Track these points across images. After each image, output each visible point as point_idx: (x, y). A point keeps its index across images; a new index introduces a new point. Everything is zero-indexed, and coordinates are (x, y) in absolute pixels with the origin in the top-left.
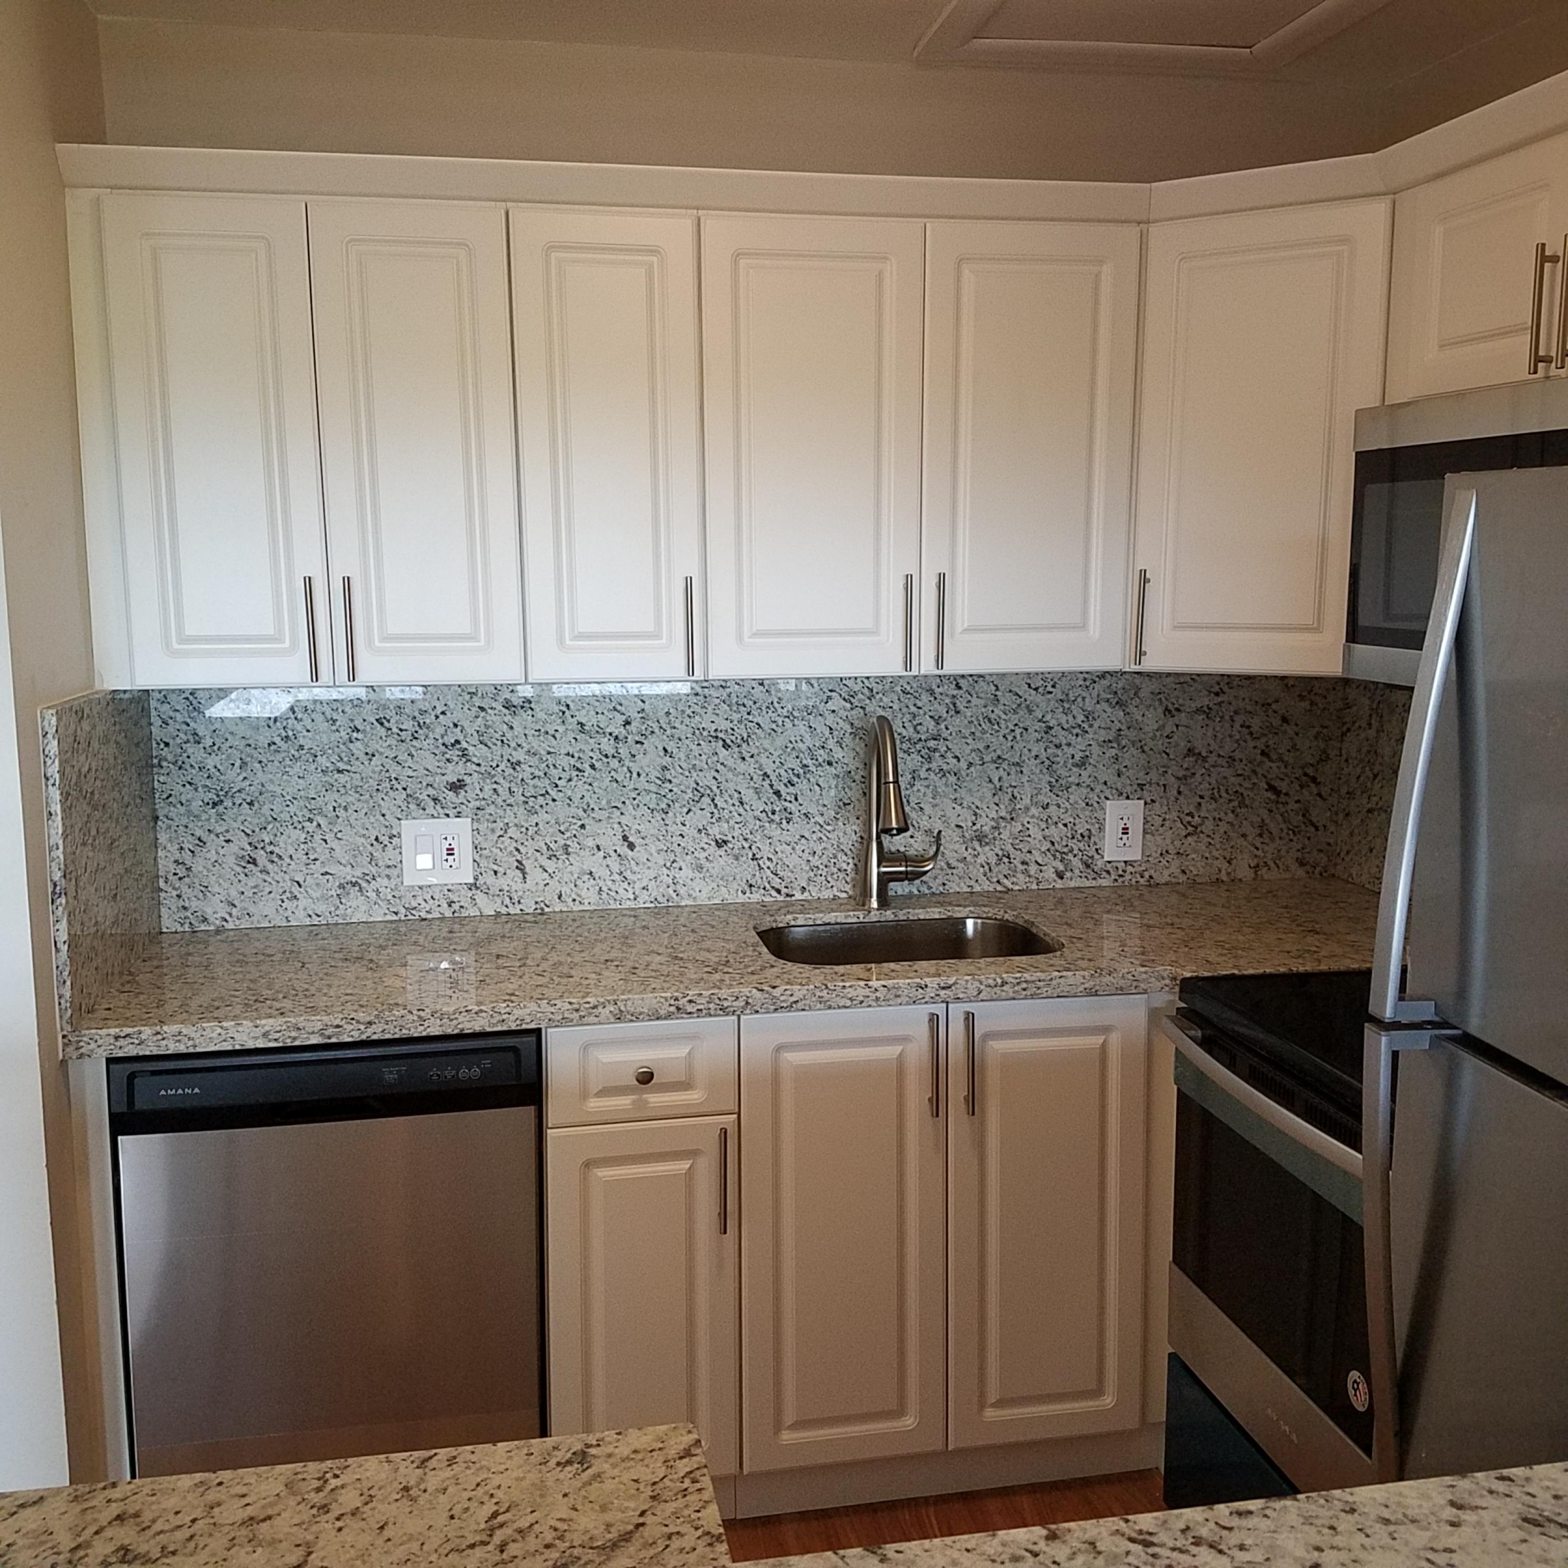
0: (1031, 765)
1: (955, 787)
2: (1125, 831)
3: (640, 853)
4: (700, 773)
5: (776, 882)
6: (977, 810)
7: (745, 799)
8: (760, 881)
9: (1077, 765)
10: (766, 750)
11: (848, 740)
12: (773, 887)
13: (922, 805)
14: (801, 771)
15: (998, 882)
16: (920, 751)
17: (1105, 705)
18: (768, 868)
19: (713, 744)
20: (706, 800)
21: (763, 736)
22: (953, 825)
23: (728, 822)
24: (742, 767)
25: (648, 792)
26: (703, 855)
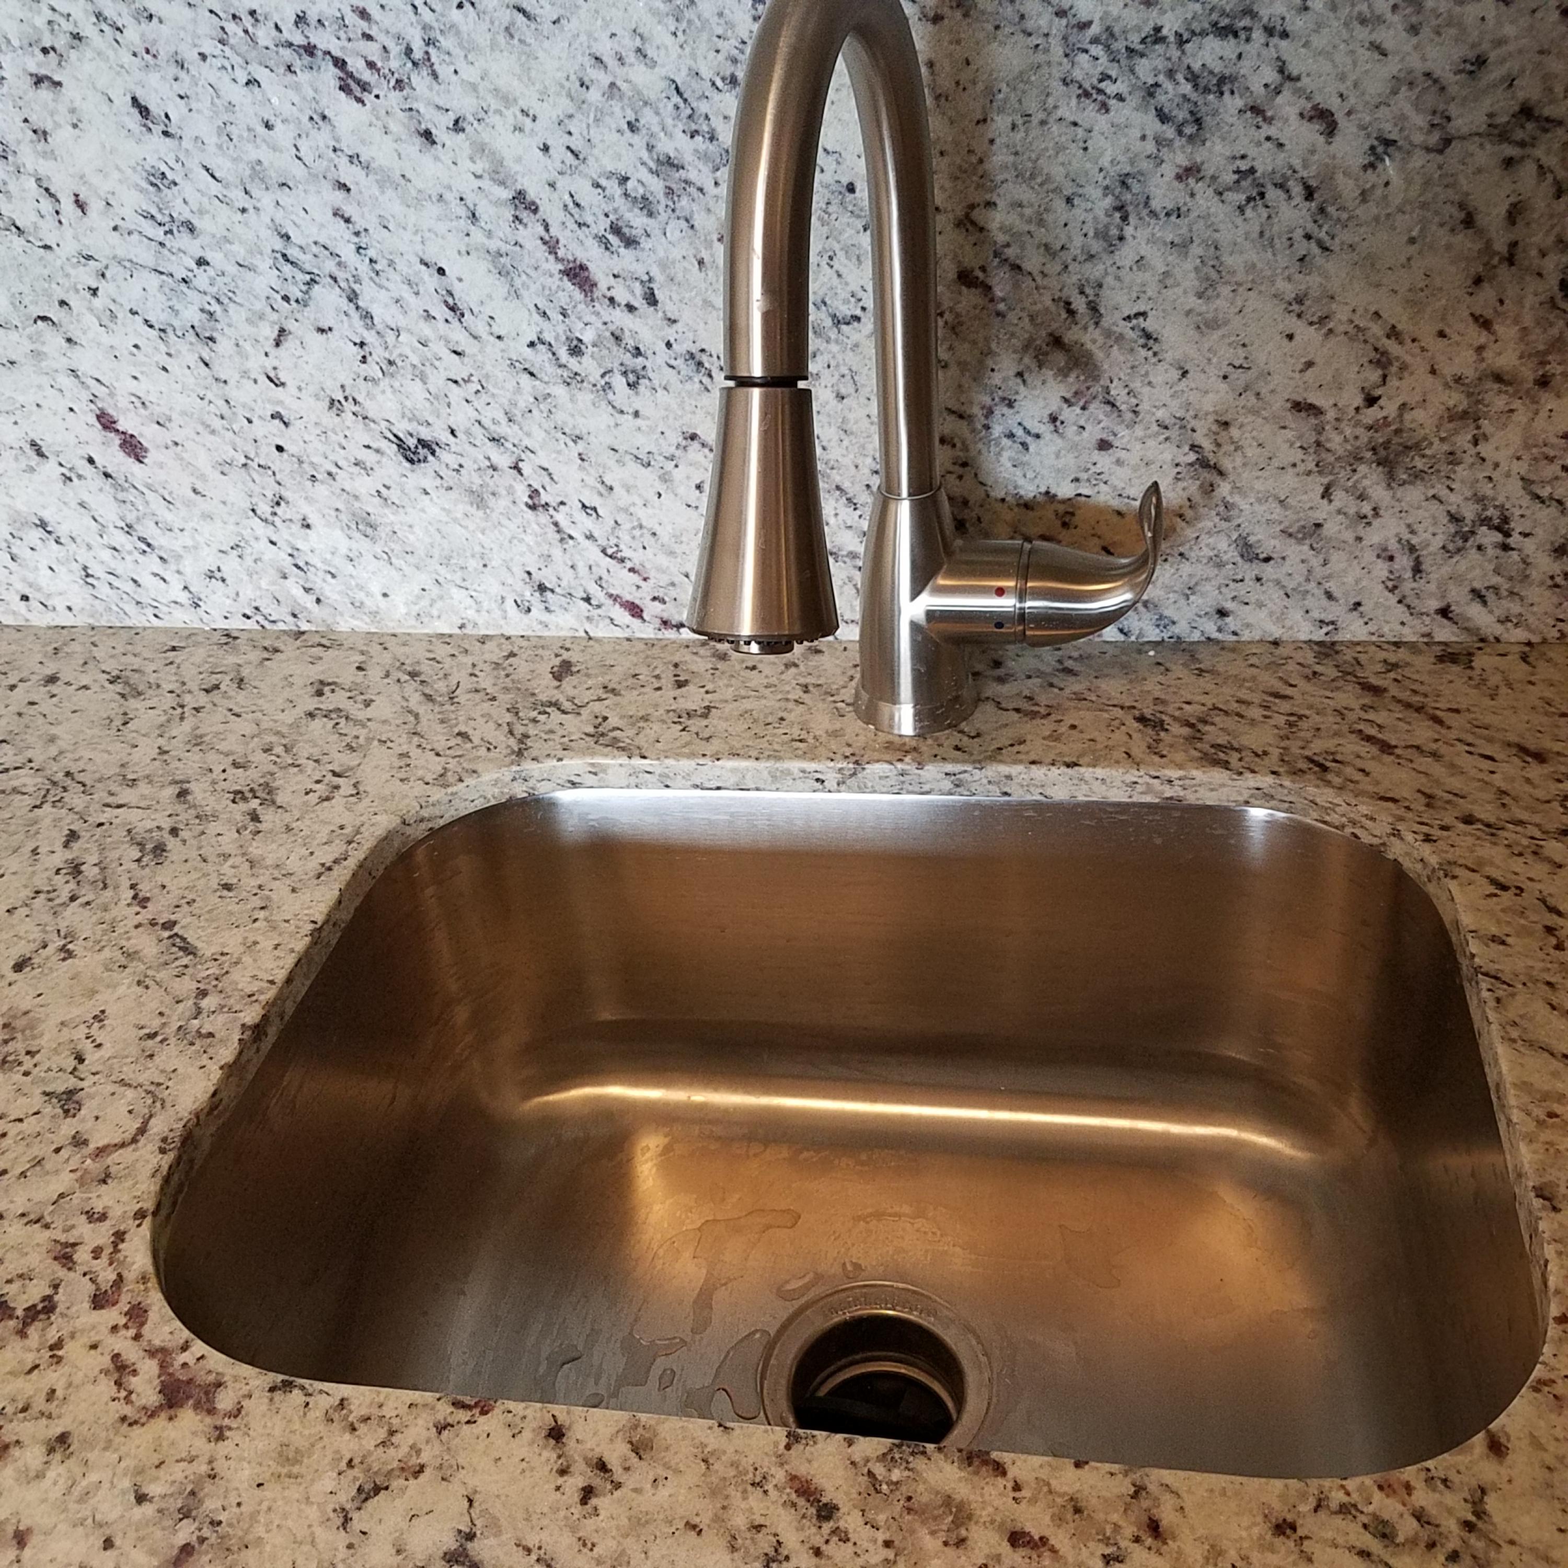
3: (162, 470)
8: (568, 575)
12: (615, 598)
18: (590, 537)
20: (331, 297)
24: (429, 170)
25: (131, 266)
26: (364, 485)
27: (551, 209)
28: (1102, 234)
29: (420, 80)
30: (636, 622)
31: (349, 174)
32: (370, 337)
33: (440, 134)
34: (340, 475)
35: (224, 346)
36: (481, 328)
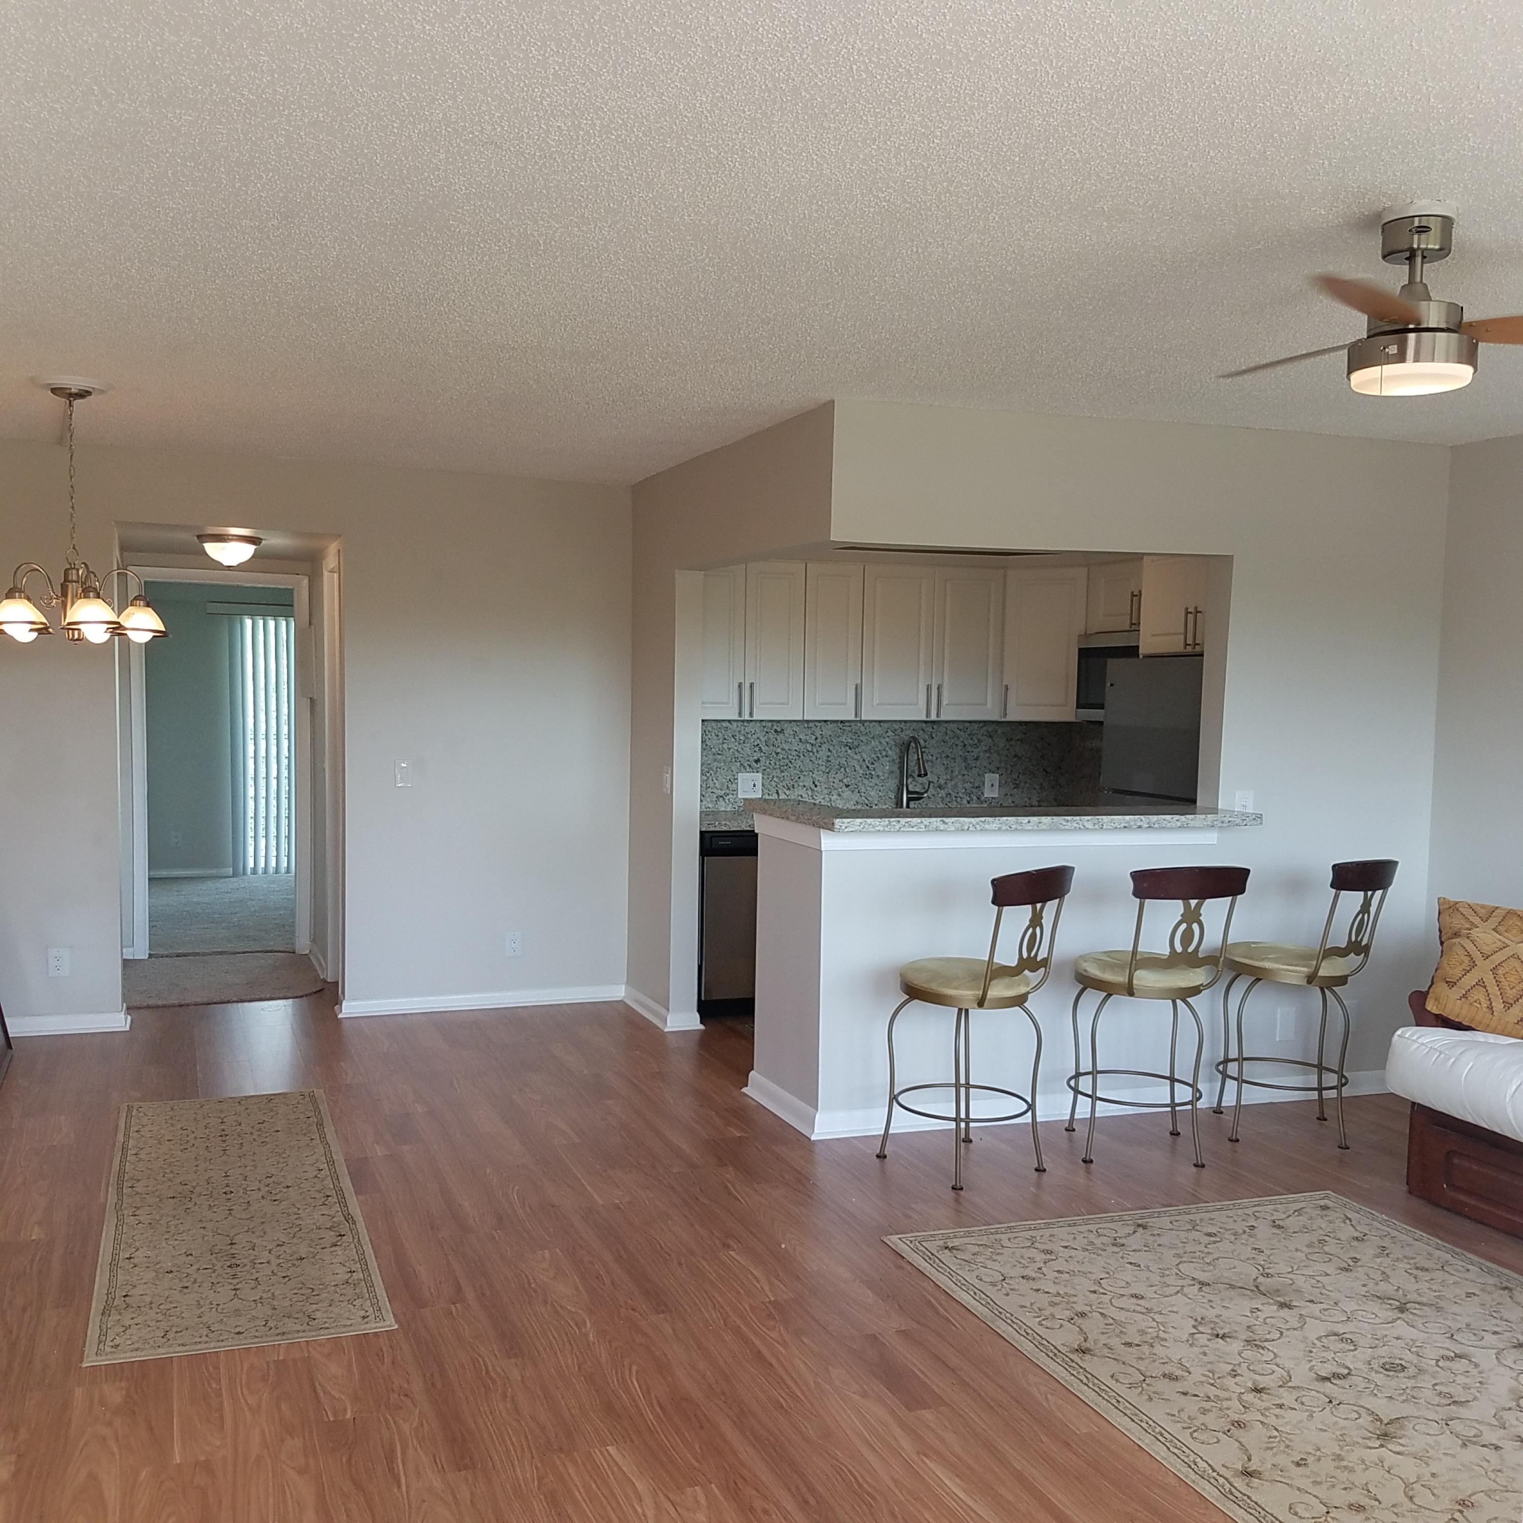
0: (959, 759)
2: (992, 785)
7: (856, 769)
9: (975, 759)
10: (864, 751)
14: (877, 759)
20: (842, 769)
23: (850, 778)
24: (856, 757)
25: (822, 765)
26: (840, 790)
27: (866, 761)
32: (846, 773)
35: (830, 774)
36: (857, 773)
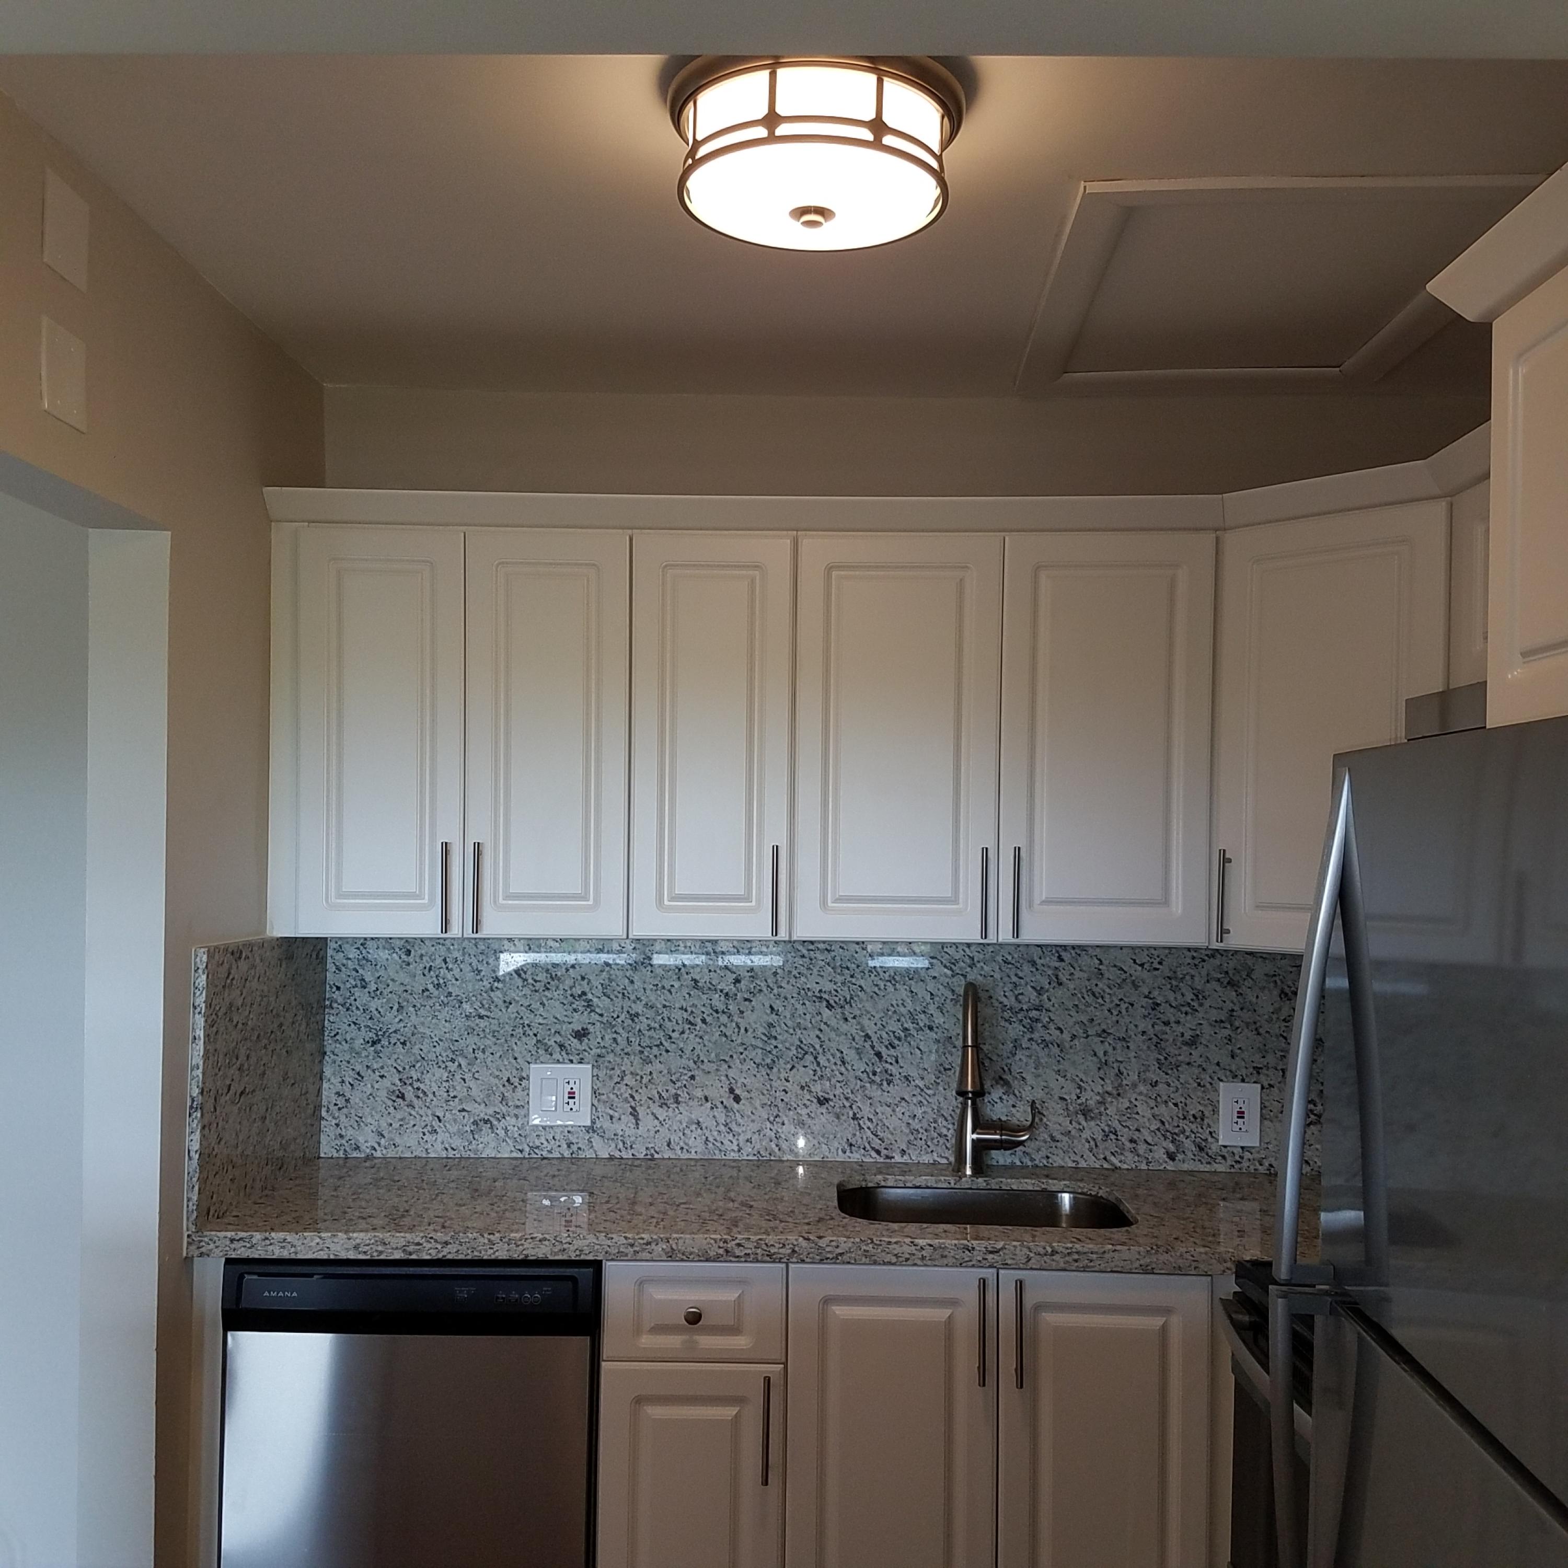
0: (1137, 1042)
1: (1058, 1058)
2: (1241, 1115)
3: (744, 1106)
4: (804, 1032)
5: (876, 1143)
6: (1081, 1083)
7: (847, 1059)
8: (860, 1140)
9: (1186, 1043)
10: (868, 1012)
11: (949, 1006)
12: (873, 1148)
13: (1023, 1075)
14: (902, 1034)
15: (1105, 1159)
16: (1021, 1021)
17: (1214, 984)
18: (869, 1128)
19: (817, 1004)
20: (809, 1058)
21: (865, 999)
22: (1056, 1097)
23: (830, 1081)
24: (844, 1027)
25: (755, 1047)
26: (804, 1112)
27: (874, 1039)
28: (1011, 1052)
29: (847, 1007)
30: (878, 1157)
31: (823, 1027)
32: (818, 1069)
33: (849, 1019)
34: (798, 1108)
35: (775, 1070)
36: (849, 1068)
